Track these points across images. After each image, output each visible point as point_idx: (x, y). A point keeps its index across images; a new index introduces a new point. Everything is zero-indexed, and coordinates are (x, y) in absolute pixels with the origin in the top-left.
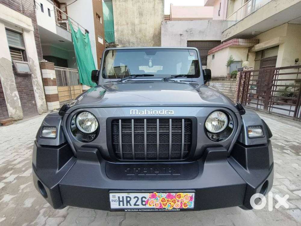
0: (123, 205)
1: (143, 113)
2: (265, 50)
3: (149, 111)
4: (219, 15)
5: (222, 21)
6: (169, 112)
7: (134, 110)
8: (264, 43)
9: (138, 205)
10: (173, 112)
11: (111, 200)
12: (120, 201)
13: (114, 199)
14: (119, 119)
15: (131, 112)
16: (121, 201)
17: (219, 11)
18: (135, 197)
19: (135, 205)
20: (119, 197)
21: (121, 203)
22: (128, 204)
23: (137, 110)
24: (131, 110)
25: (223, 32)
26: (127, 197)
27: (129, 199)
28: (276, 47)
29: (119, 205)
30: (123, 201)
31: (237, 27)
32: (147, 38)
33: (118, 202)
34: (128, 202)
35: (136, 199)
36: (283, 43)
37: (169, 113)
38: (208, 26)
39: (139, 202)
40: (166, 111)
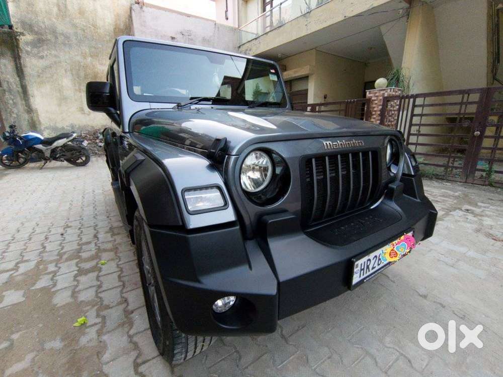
0: (363, 274)
1: (337, 145)
2: (293, 80)
3: (343, 143)
4: (227, 19)
5: (233, 30)
6: (360, 143)
7: (328, 143)
8: (293, 70)
10: (363, 143)
13: (357, 269)
14: (312, 158)
15: (325, 145)
16: (362, 269)
17: (226, 11)
23: (331, 142)
24: (325, 143)
25: (240, 47)
26: (367, 261)
27: (369, 263)
28: (306, 78)
29: (360, 276)
30: (364, 269)
31: (260, 43)
32: (101, 31)
33: (359, 273)
34: (368, 267)
35: (375, 259)
36: (312, 74)
38: (214, 31)
40: (357, 142)
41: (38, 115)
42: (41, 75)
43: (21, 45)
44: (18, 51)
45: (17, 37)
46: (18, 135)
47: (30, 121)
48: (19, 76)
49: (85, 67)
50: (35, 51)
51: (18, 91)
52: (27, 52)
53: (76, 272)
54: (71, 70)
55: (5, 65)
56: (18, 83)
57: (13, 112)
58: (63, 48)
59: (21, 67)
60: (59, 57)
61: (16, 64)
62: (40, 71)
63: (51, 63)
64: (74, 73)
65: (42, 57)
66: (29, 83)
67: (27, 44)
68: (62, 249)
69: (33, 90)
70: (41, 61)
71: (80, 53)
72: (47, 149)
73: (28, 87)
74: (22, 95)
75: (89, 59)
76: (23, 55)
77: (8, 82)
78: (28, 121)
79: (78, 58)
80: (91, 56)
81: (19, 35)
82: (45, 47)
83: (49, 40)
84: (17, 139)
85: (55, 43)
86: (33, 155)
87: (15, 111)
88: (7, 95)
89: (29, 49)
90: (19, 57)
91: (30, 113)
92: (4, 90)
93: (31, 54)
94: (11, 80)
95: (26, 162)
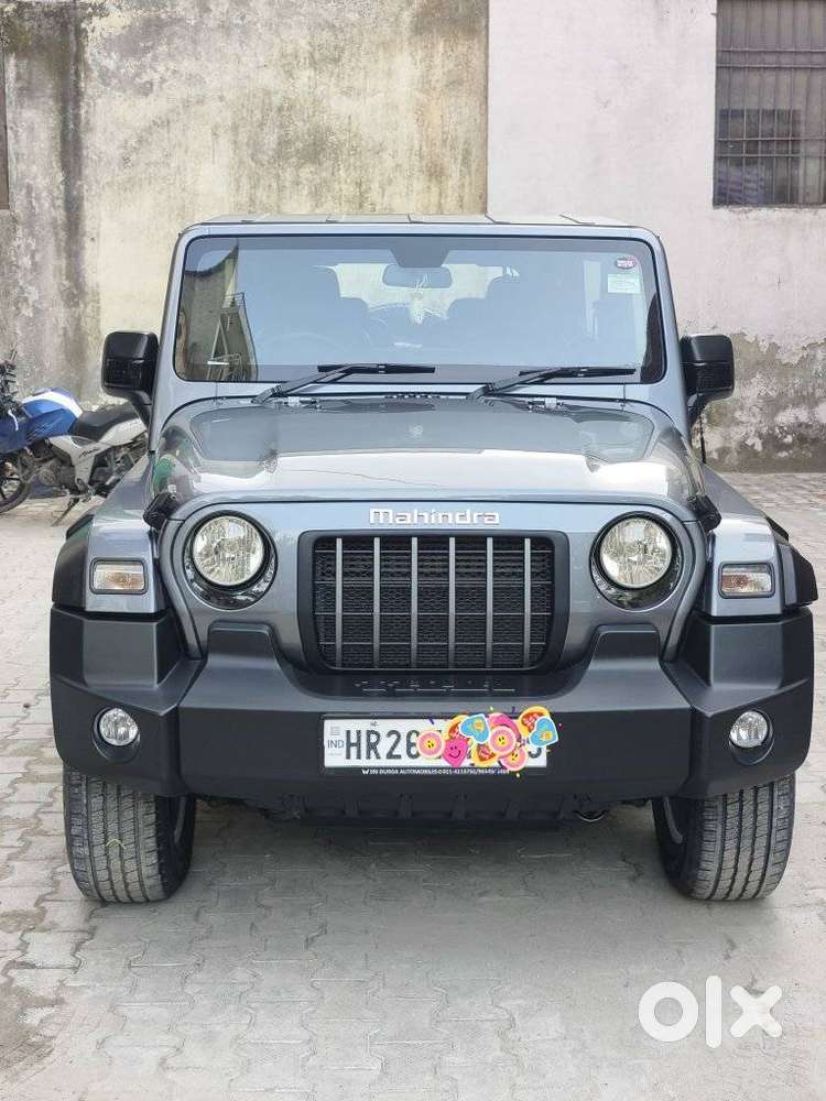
0: (359, 757)
1: (409, 518)
3: (426, 515)
6: (486, 518)
7: (382, 511)
9: (399, 757)
10: (497, 517)
11: (326, 744)
12: (349, 745)
13: (334, 738)
14: (336, 537)
15: (372, 515)
16: (353, 745)
18: (390, 734)
19: (390, 756)
20: (348, 732)
21: (353, 750)
22: (372, 752)
23: (390, 511)
24: (372, 511)
26: (369, 733)
27: (373, 738)
29: (348, 757)
30: (358, 744)
33: (345, 748)
34: (372, 747)
35: (394, 737)
37: (486, 522)
39: (401, 749)
40: (475, 515)
41: (99, 308)
42: (133, 157)
43: (91, 51)
44: (77, 73)
45: (83, 25)
46: (15, 399)
47: (70, 334)
48: (65, 166)
49: (286, 110)
50: (131, 65)
51: (55, 219)
52: (105, 76)
53: (20, 775)
54: (235, 128)
55: (31, 129)
56: (60, 191)
57: (26, 300)
58: (219, 44)
59: (76, 132)
60: (201, 81)
61: (64, 123)
62: (133, 142)
63: (170, 106)
64: (243, 137)
65: (146, 89)
66: (90, 189)
67: (108, 44)
68: (13, 733)
69: (99, 214)
70: (142, 102)
71: (276, 53)
72: (85, 453)
73: (86, 205)
74: (62, 235)
75: (305, 76)
76: (90, 87)
77: (29, 189)
78: (65, 334)
79: (268, 78)
80: (314, 64)
81: (90, 16)
82: (163, 49)
83: (181, 20)
84: (10, 412)
85: (197, 29)
86: (45, 470)
87: (33, 294)
88: (20, 240)
89: (110, 64)
90: (78, 95)
91: (77, 305)
92: (15, 220)
93: (115, 81)
94: (41, 183)
95: (19, 496)
